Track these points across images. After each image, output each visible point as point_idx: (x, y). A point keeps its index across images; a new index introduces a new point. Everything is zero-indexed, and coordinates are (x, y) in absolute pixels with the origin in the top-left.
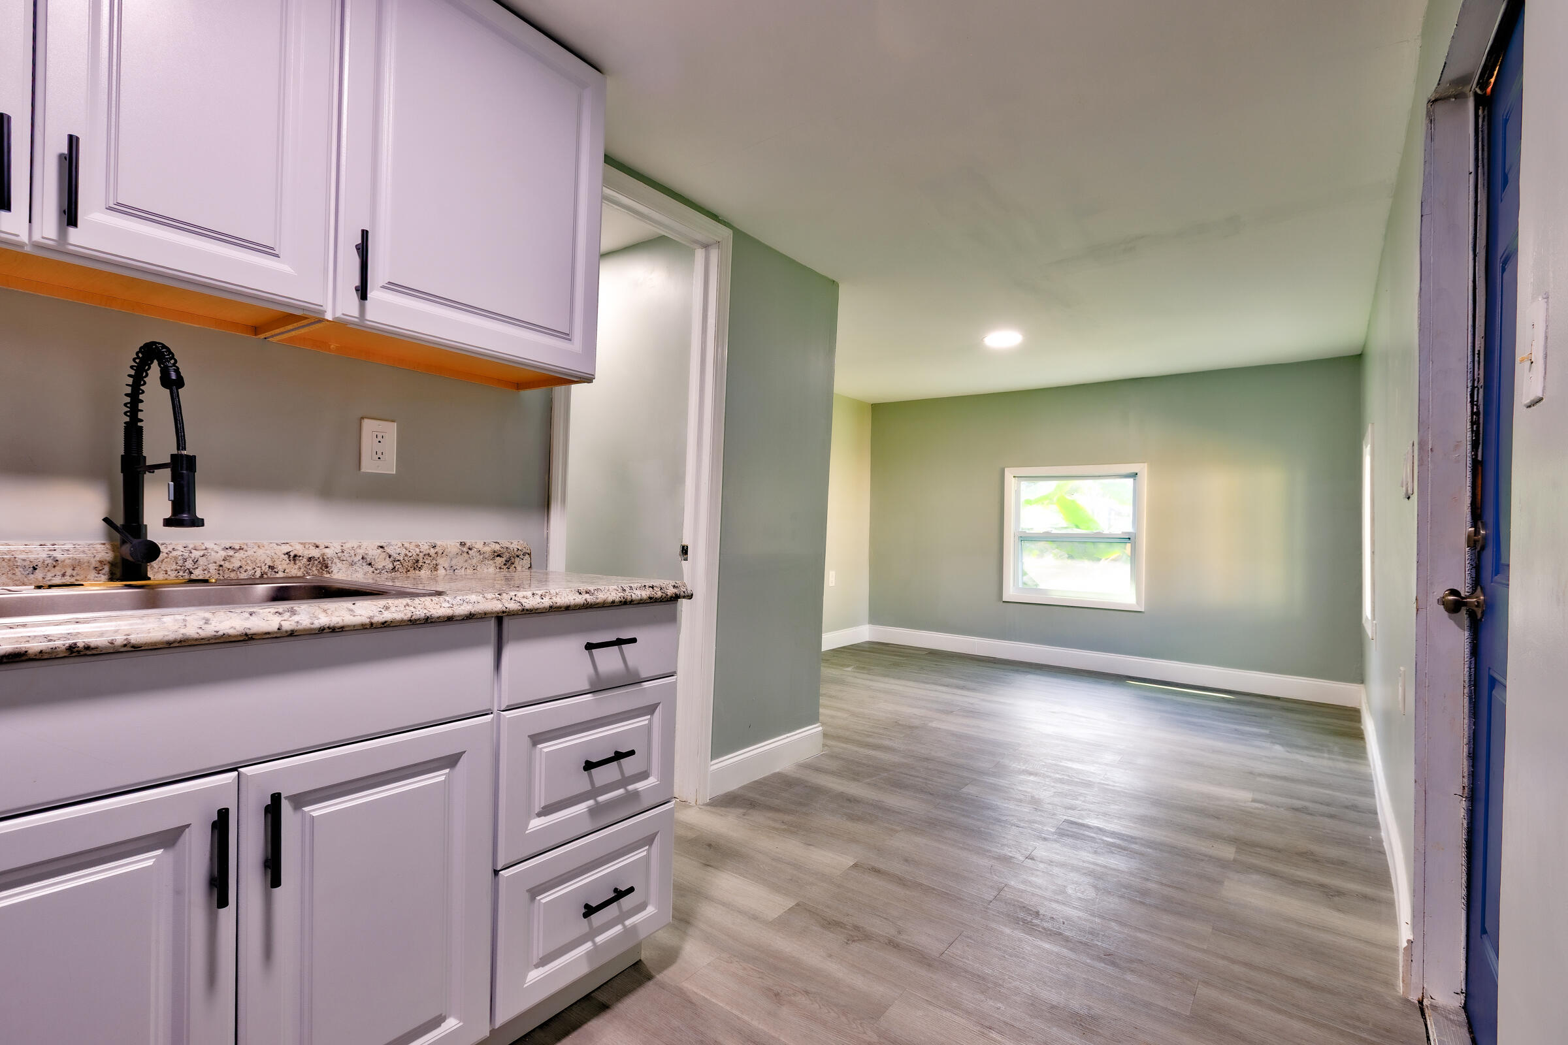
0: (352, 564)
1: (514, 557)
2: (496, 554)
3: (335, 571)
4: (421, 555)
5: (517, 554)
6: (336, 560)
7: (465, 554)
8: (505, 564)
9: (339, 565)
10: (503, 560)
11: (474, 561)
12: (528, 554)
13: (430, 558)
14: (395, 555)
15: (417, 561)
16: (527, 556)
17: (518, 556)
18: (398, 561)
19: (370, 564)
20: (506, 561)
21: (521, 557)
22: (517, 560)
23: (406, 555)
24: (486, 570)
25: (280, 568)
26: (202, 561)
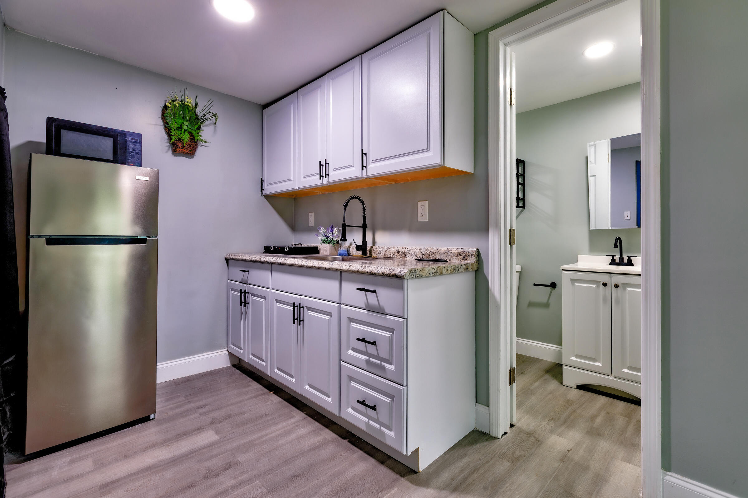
0: (412, 255)
1: (467, 256)
2: (459, 254)
3: (407, 257)
4: (431, 253)
5: (468, 254)
6: (408, 253)
7: (446, 253)
8: (463, 259)
9: (408, 255)
10: (462, 257)
11: (450, 257)
12: (474, 255)
13: (434, 254)
14: (423, 252)
15: (430, 255)
16: (473, 256)
17: (469, 256)
18: (424, 254)
19: (416, 255)
20: (463, 258)
21: (470, 256)
22: (468, 257)
23: (426, 253)
24: (454, 261)
25: (395, 255)
26: (382, 252)
